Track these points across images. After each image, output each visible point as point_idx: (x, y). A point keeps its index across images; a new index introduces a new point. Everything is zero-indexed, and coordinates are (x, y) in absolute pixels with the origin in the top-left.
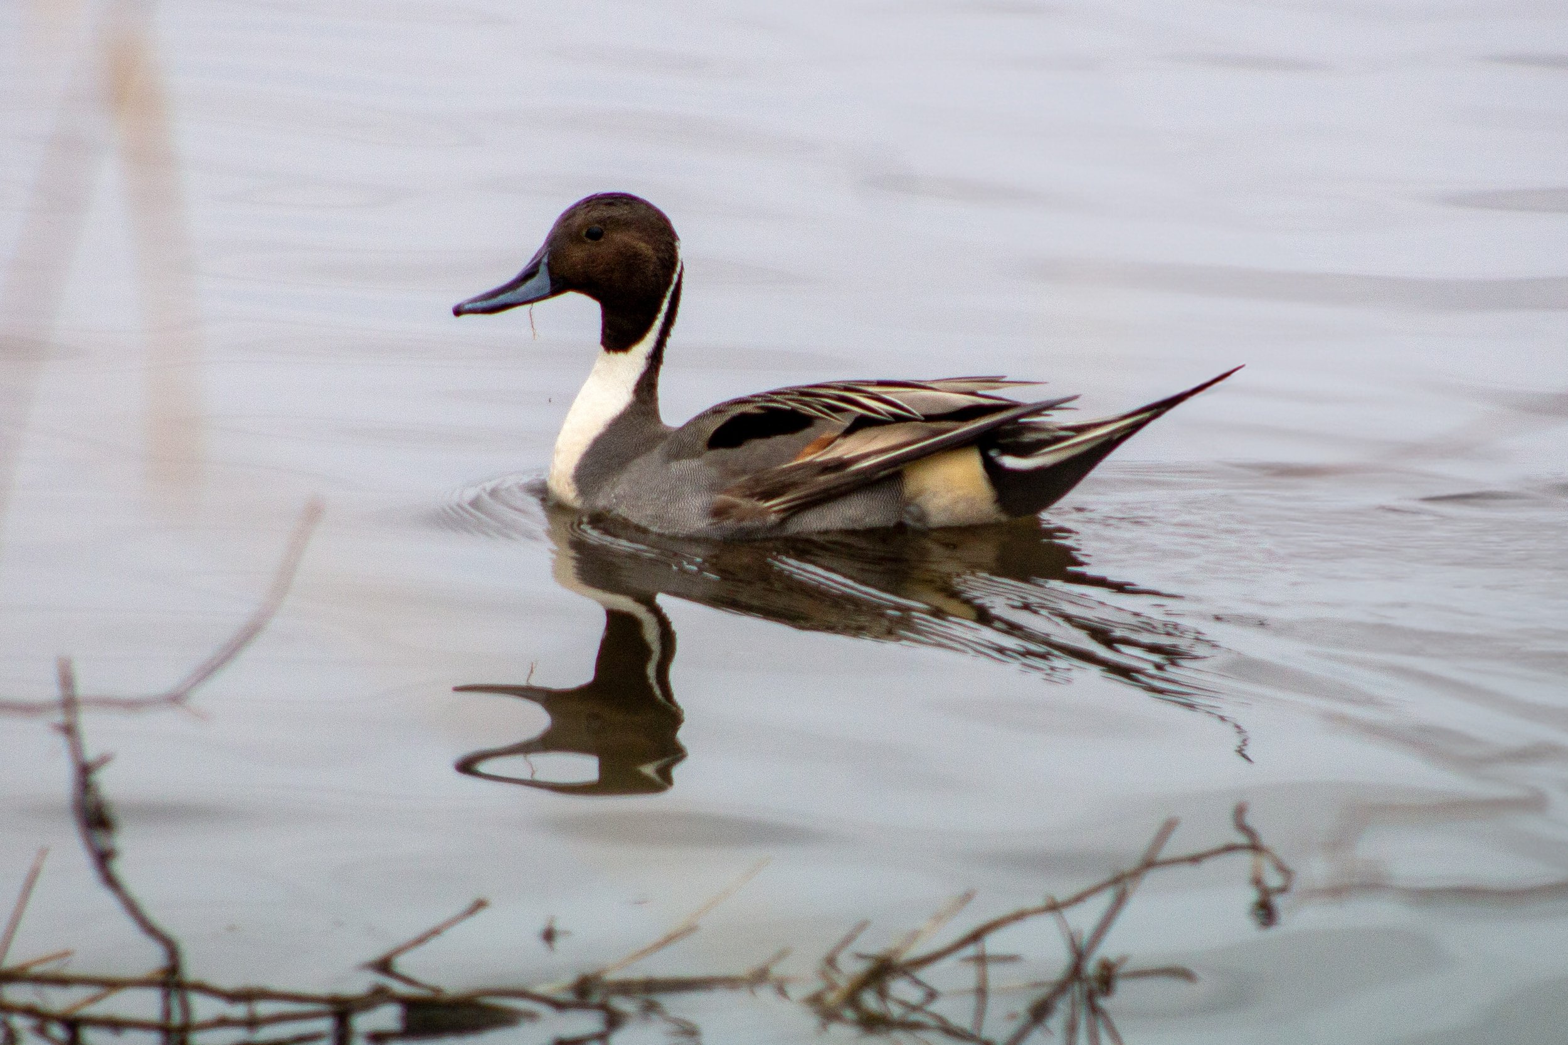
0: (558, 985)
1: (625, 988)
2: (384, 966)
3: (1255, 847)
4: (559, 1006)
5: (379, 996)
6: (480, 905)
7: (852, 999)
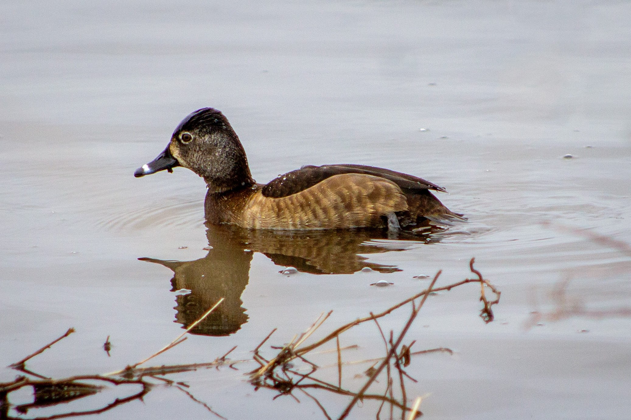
0: (115, 372)
1: (151, 372)
2: (21, 366)
3: (481, 280)
4: (116, 383)
5: (20, 382)
6: (71, 331)
7: (270, 374)
